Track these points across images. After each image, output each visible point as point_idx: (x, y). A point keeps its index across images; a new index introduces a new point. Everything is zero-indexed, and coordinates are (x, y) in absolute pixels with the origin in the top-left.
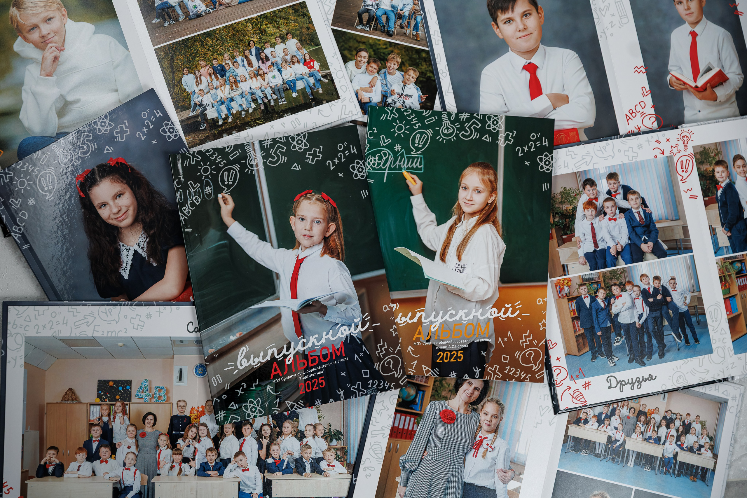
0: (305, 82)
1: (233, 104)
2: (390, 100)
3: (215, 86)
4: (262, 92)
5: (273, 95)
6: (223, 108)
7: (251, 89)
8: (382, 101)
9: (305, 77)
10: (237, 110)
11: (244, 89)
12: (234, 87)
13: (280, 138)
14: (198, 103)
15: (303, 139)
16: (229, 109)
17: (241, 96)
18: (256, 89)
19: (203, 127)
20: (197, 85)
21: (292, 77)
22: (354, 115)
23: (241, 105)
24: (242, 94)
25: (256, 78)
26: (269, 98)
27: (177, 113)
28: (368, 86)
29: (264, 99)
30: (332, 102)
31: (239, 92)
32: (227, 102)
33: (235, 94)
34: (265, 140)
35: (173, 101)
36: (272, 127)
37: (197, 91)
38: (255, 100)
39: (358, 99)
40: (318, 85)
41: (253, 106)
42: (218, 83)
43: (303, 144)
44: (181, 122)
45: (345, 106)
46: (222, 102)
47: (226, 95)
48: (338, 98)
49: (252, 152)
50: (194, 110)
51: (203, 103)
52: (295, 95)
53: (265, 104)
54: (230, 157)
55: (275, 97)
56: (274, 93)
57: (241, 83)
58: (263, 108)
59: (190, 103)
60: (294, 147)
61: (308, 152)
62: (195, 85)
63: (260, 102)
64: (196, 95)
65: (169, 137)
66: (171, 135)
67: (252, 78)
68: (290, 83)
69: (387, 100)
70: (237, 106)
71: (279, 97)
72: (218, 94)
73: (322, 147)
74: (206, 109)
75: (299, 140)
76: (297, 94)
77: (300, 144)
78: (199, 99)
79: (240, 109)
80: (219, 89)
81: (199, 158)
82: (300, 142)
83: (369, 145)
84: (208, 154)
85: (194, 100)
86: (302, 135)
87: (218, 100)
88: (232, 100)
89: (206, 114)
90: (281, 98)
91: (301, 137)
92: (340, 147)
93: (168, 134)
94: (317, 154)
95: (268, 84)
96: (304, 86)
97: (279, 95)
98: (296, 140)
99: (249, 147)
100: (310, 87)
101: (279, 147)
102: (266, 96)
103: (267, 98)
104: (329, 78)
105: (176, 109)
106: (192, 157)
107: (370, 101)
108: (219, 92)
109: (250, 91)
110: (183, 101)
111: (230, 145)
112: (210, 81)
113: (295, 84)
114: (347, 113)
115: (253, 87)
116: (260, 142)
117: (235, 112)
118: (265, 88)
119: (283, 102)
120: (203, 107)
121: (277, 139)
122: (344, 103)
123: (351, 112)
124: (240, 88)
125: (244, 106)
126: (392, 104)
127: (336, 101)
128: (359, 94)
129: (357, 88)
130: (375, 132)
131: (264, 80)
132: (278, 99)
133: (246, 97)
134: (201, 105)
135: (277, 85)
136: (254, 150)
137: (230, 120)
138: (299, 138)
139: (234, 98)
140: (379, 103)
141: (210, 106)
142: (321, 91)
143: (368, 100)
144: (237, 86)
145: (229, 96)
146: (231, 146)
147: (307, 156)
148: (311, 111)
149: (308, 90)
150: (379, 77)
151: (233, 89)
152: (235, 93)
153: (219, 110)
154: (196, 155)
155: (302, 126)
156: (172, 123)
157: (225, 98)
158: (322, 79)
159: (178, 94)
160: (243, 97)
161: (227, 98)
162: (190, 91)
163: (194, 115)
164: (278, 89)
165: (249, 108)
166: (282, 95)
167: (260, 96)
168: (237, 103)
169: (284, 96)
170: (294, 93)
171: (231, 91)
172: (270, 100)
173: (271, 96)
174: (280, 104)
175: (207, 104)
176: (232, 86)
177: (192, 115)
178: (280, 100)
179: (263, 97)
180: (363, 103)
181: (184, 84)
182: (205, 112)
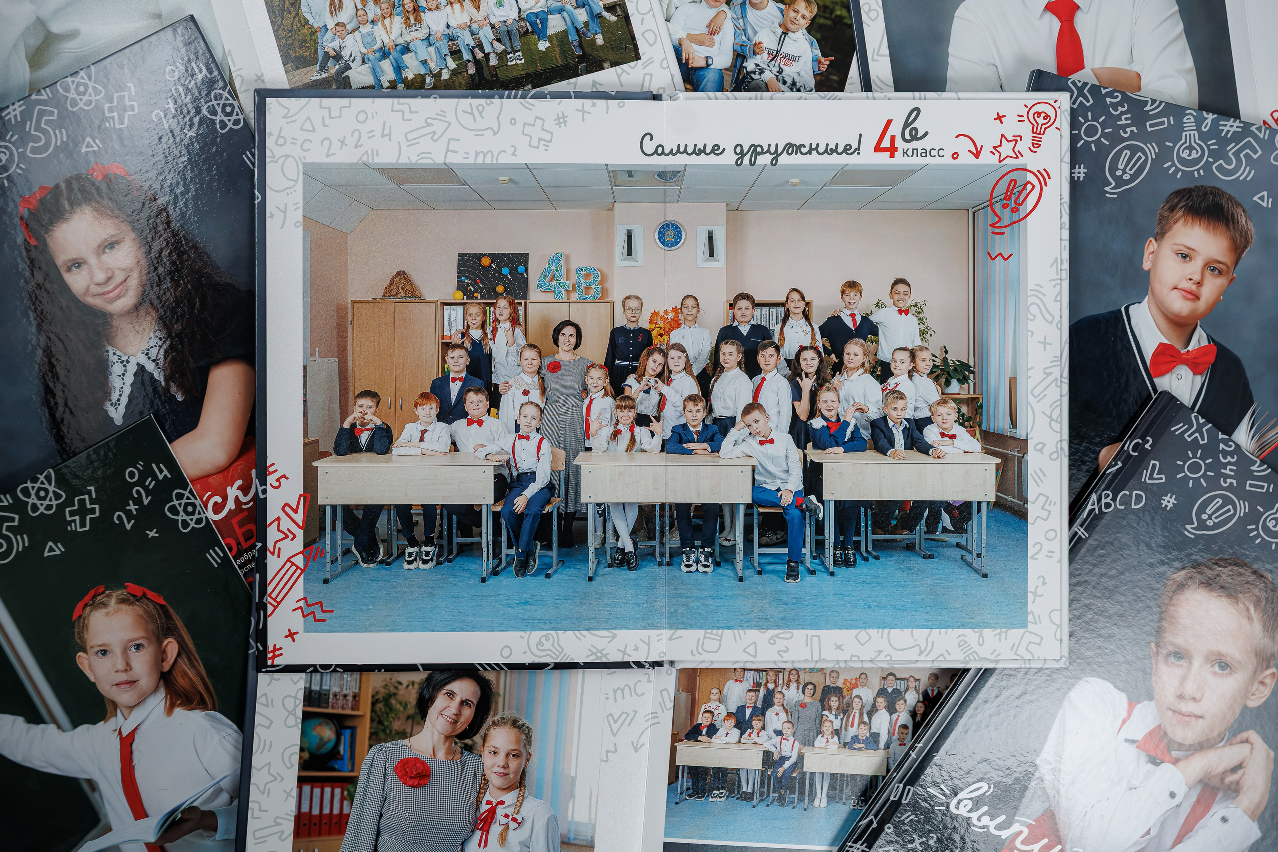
0: (568, 19)
1: (408, 59)
2: (750, 65)
3: (371, 17)
4: (472, 35)
5: (496, 44)
6: (387, 66)
7: (448, 27)
8: (734, 65)
9: (569, 7)
10: (417, 72)
11: (434, 28)
12: (412, 21)
14: (332, 53)
16: (399, 68)
17: (425, 43)
18: (461, 28)
20: (332, 14)
21: (539, 5)
23: (424, 63)
24: (428, 39)
25: (462, 5)
26: (488, 49)
27: (286, 72)
28: (706, 31)
29: (477, 51)
30: (624, 66)
31: (423, 34)
32: (394, 54)
33: (414, 36)
35: (279, 46)
37: (331, 25)
38: (456, 53)
40: (594, 27)
41: (452, 65)
42: (379, 11)
45: (651, 75)
46: (385, 54)
47: (393, 37)
48: (637, 57)
50: (323, 68)
51: (343, 53)
52: (543, 46)
53: (477, 62)
55: (500, 48)
56: (498, 40)
57: (428, 14)
58: (472, 70)
59: (316, 50)
62: (328, 13)
63: (466, 56)
64: (329, 35)
66: (225, 119)
67: (452, 4)
68: (533, 19)
69: (745, 64)
70: (417, 63)
71: (509, 50)
72: (377, 35)
74: (348, 68)
76: (548, 44)
78: (336, 44)
79: (423, 71)
80: (380, 24)
85: (325, 44)
87: (376, 47)
88: (406, 49)
89: (348, 77)
90: (514, 51)
95: (487, 18)
96: (565, 28)
97: (508, 45)
100: (577, 31)
102: (480, 46)
103: (482, 50)
104: (619, 12)
105: (285, 65)
107: (708, 66)
108: (379, 30)
109: (447, 32)
110: (301, 46)
112: (360, 6)
113: (544, 22)
115: (453, 24)
117: (411, 76)
118: (480, 28)
119: (516, 60)
120: (342, 62)
122: (648, 70)
124: (424, 25)
125: (433, 65)
126: (754, 73)
127: (632, 64)
128: (684, 48)
129: (681, 34)
131: (478, 8)
132: (505, 53)
133: (438, 44)
134: (338, 57)
135: (505, 22)
139: (411, 47)
140: (726, 69)
141: (359, 59)
142: (600, 41)
143: (703, 64)
144: (419, 20)
145: (401, 41)
149: (573, 38)
150: (730, 14)
152: (415, 34)
153: (378, 70)
157: (391, 44)
158: (605, 14)
159: (291, 31)
160: (430, 45)
161: (396, 46)
162: (315, 26)
163: (322, 79)
164: (508, 32)
165: (441, 69)
166: (515, 45)
167: (468, 45)
168: (417, 58)
169: (519, 48)
170: (541, 42)
171: (404, 31)
172: (488, 54)
173: (492, 45)
174: (510, 64)
175: (351, 56)
176: (409, 19)
177: (318, 78)
178: (511, 55)
179: (474, 48)
180: (692, 68)
181: (304, 9)
182: (346, 74)
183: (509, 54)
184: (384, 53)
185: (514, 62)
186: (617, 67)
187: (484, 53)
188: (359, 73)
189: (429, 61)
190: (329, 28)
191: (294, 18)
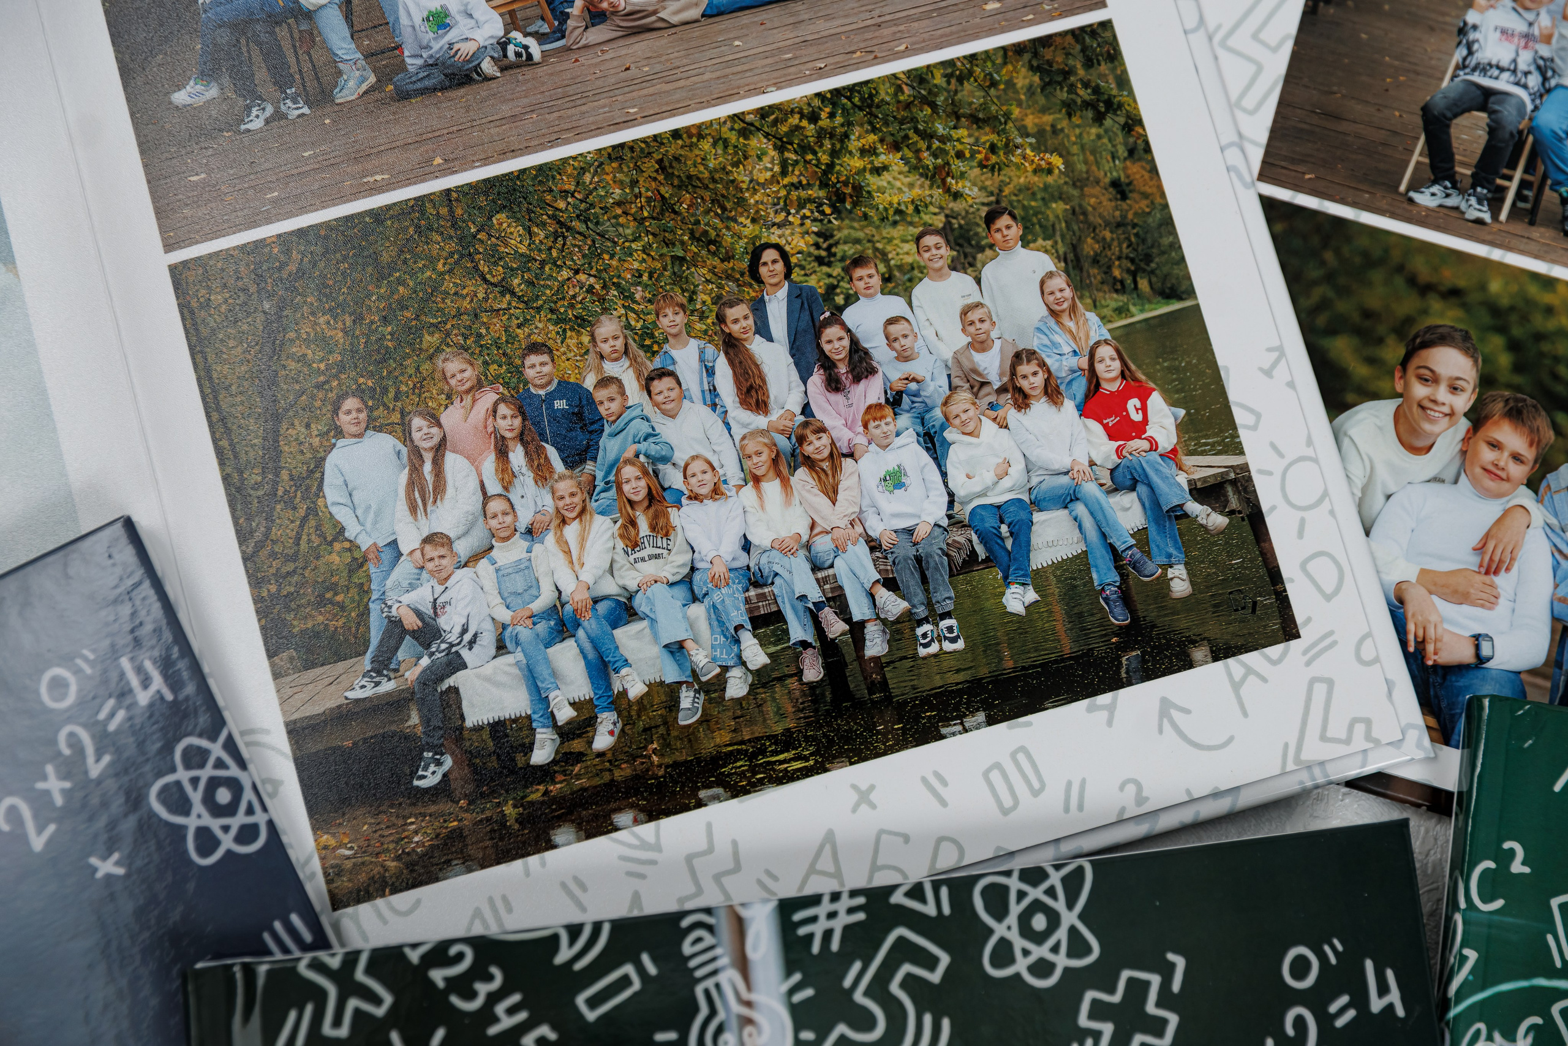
0: (1088, 523)
1: (628, 638)
3: (525, 517)
4: (815, 568)
5: (884, 595)
6: (568, 659)
7: (747, 546)
9: (1090, 489)
10: (653, 676)
11: (706, 549)
12: (644, 528)
13: (916, 892)
14: (411, 621)
15: (1060, 905)
16: (602, 666)
17: (681, 592)
18: (784, 549)
19: (430, 778)
20: (413, 509)
21: (1007, 483)
22: (1377, 743)
23: (677, 649)
24: (688, 580)
25: (786, 483)
26: (859, 610)
27: (276, 675)
28: (1472, 561)
29: (828, 615)
30: (1251, 658)
31: (673, 565)
32: (590, 624)
33: (649, 573)
34: (815, 900)
35: (257, 600)
36: (864, 796)
37: (409, 541)
38: (767, 622)
39: (1404, 644)
40: (1164, 545)
41: (756, 655)
42: (547, 501)
43: (1061, 934)
44: (296, 731)
45: (1330, 683)
47: (587, 576)
48: (1289, 631)
49: (729, 977)
50: (383, 665)
51: (443, 622)
52: (1018, 599)
53: (828, 648)
54: (581, 1000)
55: (893, 605)
56: (891, 584)
57: (690, 509)
58: (813, 671)
59: (365, 613)
60: (1004, 954)
61: (1090, 995)
62: (402, 506)
63: (798, 630)
64: (404, 569)
65: (207, 841)
66: (215, 824)
67: (757, 480)
68: (991, 522)
70: (655, 650)
71: (921, 611)
72: (541, 569)
73: (1179, 962)
74: (456, 664)
75: (1037, 906)
76: (1031, 596)
77: (1039, 938)
78: (423, 596)
79: (671, 674)
80: (550, 538)
81: (377, 1001)
82: (1039, 922)
83: (1472, 955)
84: (438, 976)
85: (391, 597)
86: (1055, 879)
87: (537, 606)
88: (625, 611)
89: (454, 690)
90: (935, 616)
91: (1051, 892)
92: (1300, 968)
93: (198, 818)
94: (1151, 1008)
95: (857, 520)
96: (1080, 548)
97: (920, 597)
98: (1015, 909)
99: (709, 939)
100: (1116, 554)
101: (904, 951)
102: (838, 601)
103: (843, 610)
104: (1234, 503)
105: (271, 654)
106: (332, 991)
107: (1481, 660)
108: (547, 550)
109: (743, 560)
110: (321, 602)
111: (588, 918)
112: (493, 488)
113: (1022, 531)
114: (1336, 730)
115: (761, 538)
116: (787, 908)
117: (636, 689)
118: (839, 549)
119: (942, 641)
120: (439, 648)
121: (898, 898)
122: (1319, 668)
123: (1360, 729)
124: (678, 541)
125: (700, 657)
127: (1274, 651)
128: (1411, 609)
129: (1404, 571)
130: (1518, 867)
131: (832, 493)
132: (909, 620)
133: (716, 597)
134: (428, 634)
135: (910, 531)
136: (743, 964)
137: (603, 741)
138: (1036, 893)
139: (640, 603)
140: (1533, 672)
141: (488, 641)
142: (1180, 584)
143: (1465, 654)
144: (662, 529)
145: (609, 587)
146: (597, 927)
147: (1083, 1021)
148: (1111, 708)
149: (1104, 575)
150: (1538, 514)
151: (634, 545)
152: (650, 569)
153: (542, 671)
154: (360, 975)
155: (1053, 796)
156: (231, 746)
157: (582, 596)
158: (1194, 508)
159: (294, 558)
160: (695, 599)
161: (596, 601)
162: (365, 543)
163: (379, 697)
164: (918, 559)
165: (725, 669)
166: (937, 597)
167: (803, 598)
168: (655, 636)
169: (949, 606)
170: (1015, 589)
171: (620, 557)
172: (862, 624)
173: (872, 597)
174: (922, 652)
175: (465, 630)
176: (633, 523)
177: (368, 693)
178: (927, 628)
179: (819, 606)
180: (1436, 666)
181: (332, 493)
182: (451, 681)
183: (920, 623)
184: (562, 623)
185: (934, 648)
186: (1231, 661)
187: (848, 620)
188: (488, 679)
189: (689, 645)
190: (405, 548)
191: (304, 520)
